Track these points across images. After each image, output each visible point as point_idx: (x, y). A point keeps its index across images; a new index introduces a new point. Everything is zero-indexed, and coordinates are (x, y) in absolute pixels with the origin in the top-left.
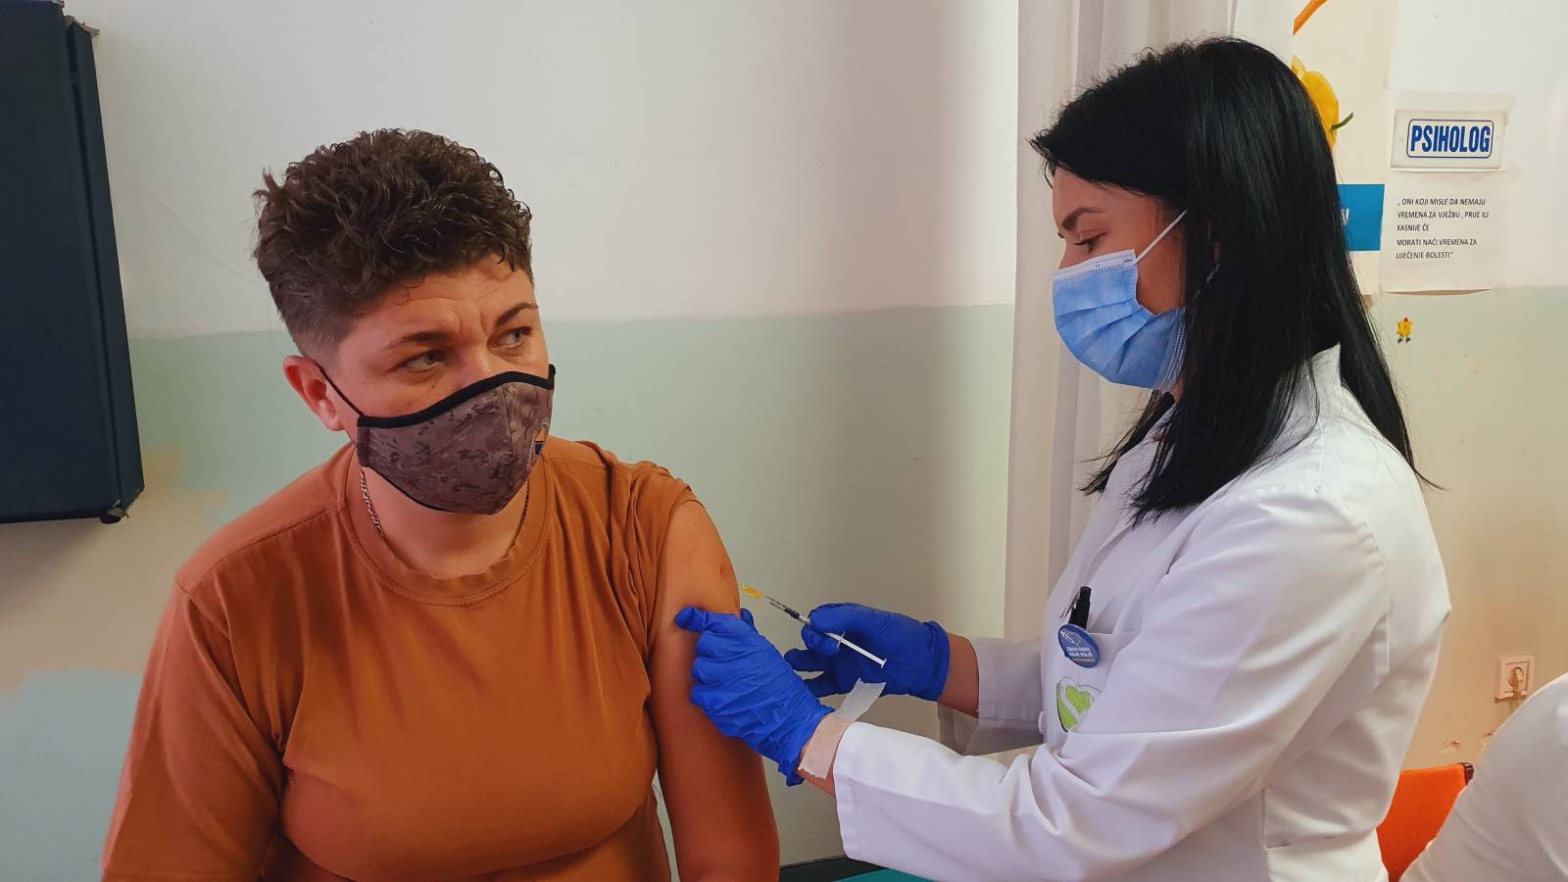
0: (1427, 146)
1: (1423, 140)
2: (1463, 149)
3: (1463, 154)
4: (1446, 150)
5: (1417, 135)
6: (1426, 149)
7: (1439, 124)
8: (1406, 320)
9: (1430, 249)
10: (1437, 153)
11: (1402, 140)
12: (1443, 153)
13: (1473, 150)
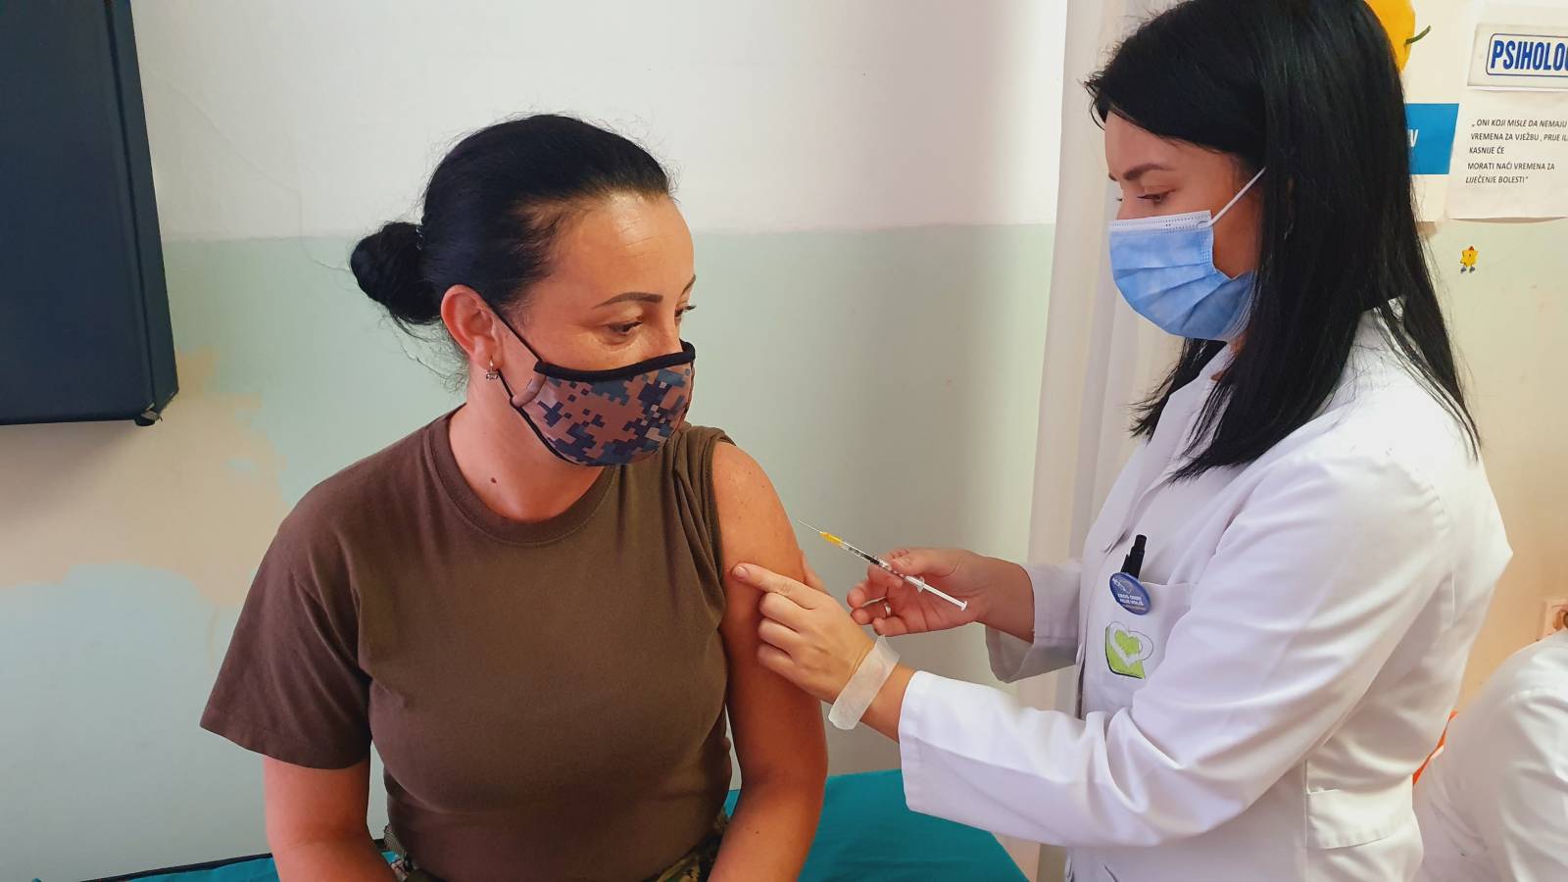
0: (1508, 63)
1: (1505, 56)
2: (1547, 67)
3: (1547, 72)
4: (1528, 68)
5: (1498, 51)
6: (1507, 67)
7: (1523, 40)
8: (1471, 249)
9: (1503, 173)
10: (1519, 71)
11: (1481, 57)
12: (1525, 71)
13: (1558, 68)
